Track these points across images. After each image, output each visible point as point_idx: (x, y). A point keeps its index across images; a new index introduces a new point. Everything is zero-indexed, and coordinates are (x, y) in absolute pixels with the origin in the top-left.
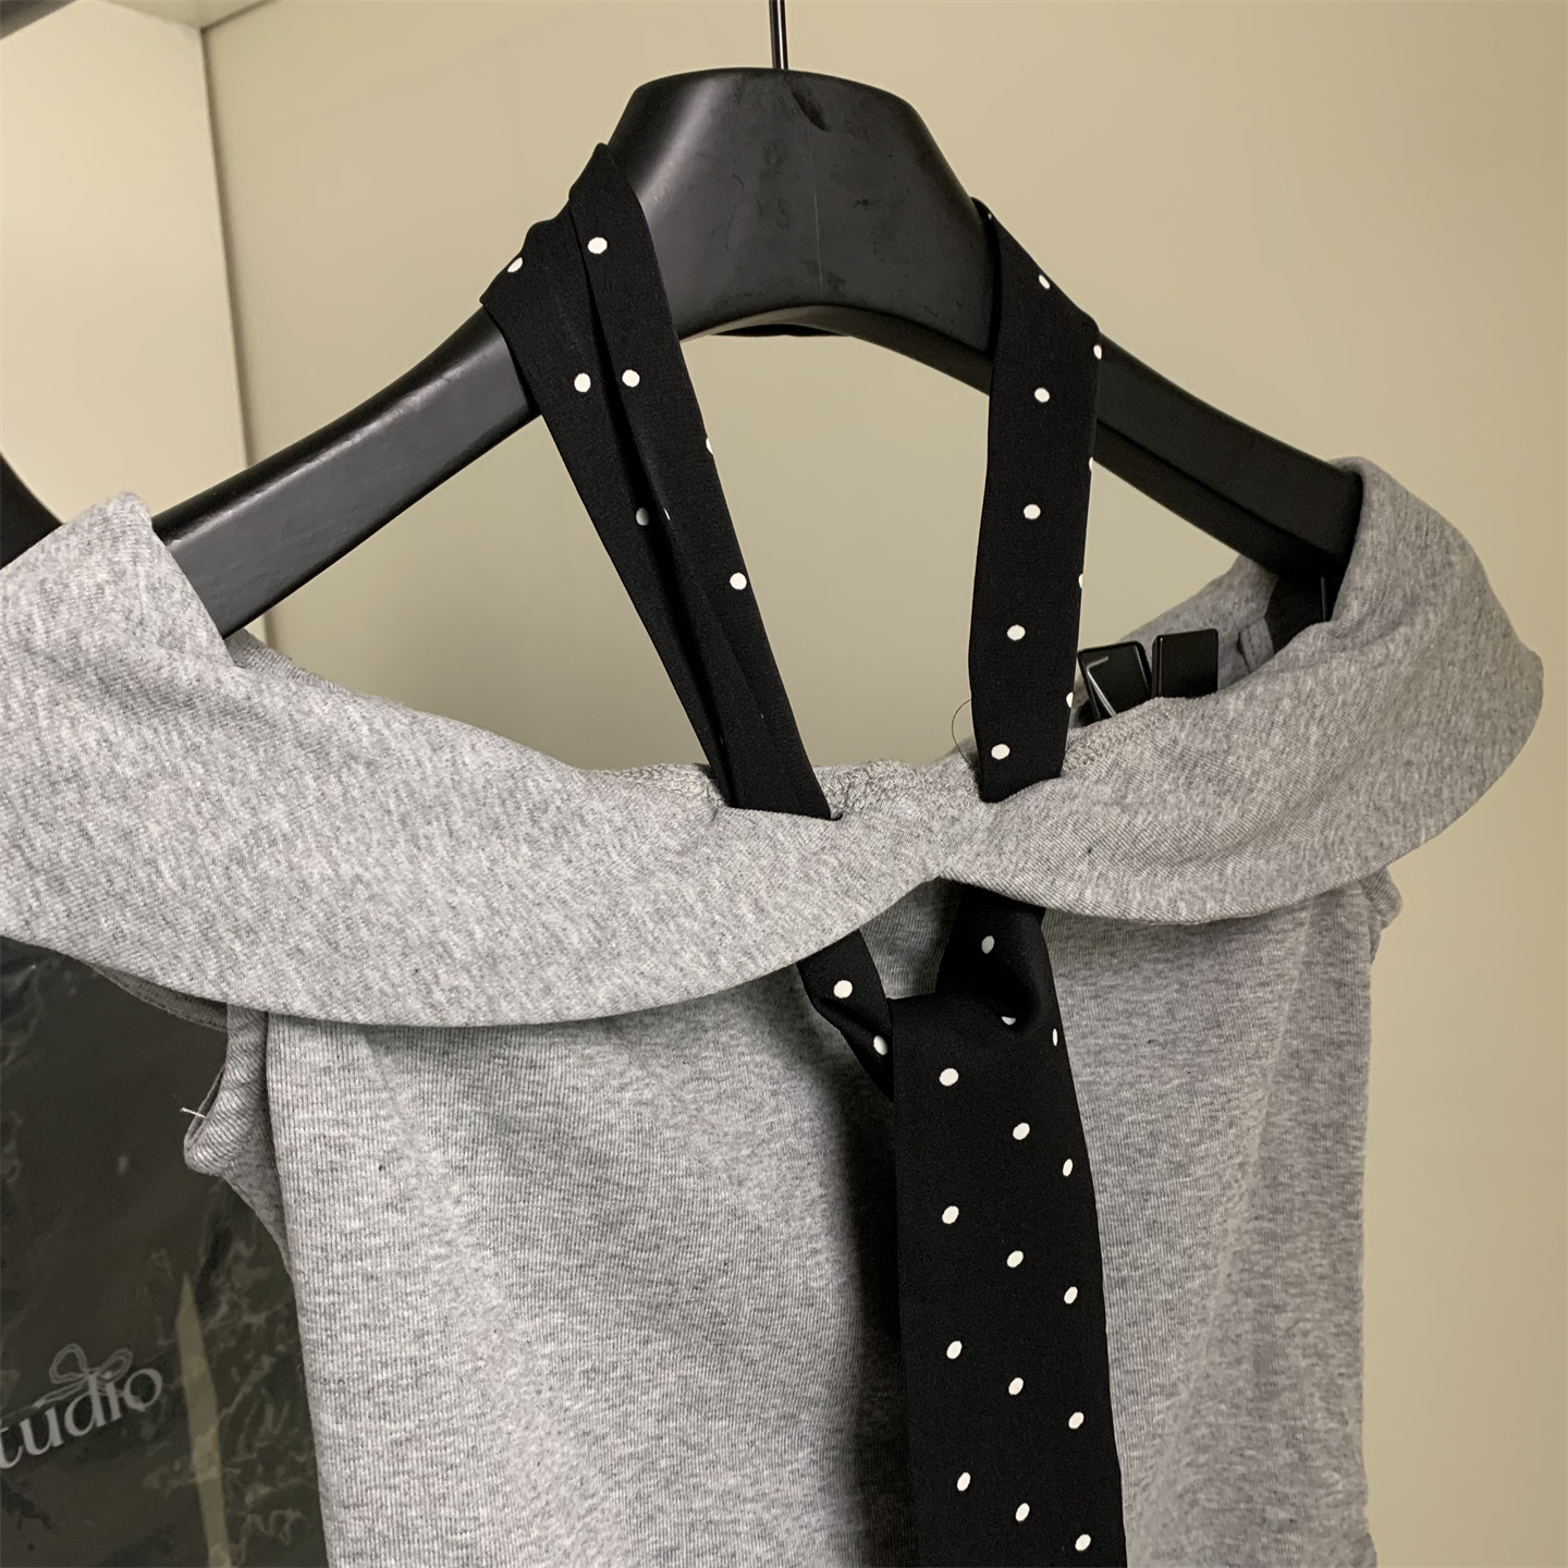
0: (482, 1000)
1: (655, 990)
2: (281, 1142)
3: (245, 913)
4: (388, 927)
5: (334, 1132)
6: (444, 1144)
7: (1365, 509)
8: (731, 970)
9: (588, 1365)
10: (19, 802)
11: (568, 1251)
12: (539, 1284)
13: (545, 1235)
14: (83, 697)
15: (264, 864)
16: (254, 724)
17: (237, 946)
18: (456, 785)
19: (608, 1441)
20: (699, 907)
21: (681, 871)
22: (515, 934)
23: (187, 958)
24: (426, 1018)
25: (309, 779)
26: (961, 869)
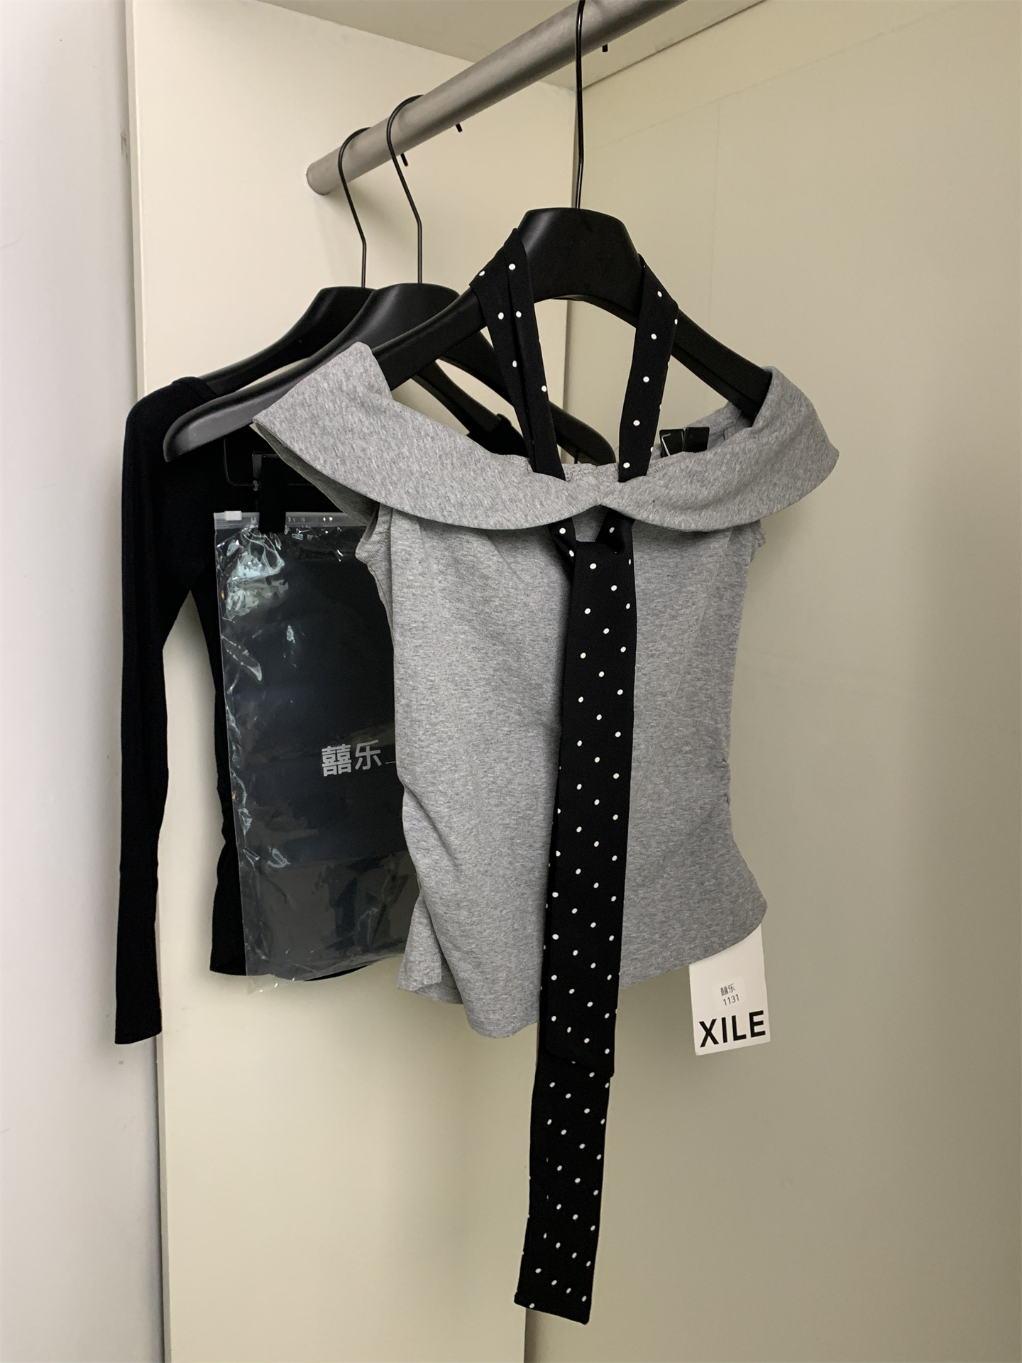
0: (457, 517)
1: (509, 524)
2: (393, 549)
3: (394, 478)
4: (433, 489)
5: (408, 549)
6: (438, 563)
7: (771, 385)
8: (531, 522)
9: (474, 646)
10: (336, 436)
11: (473, 607)
12: (462, 615)
13: (466, 600)
14: (356, 407)
15: (401, 464)
16: (401, 420)
17: (391, 488)
18: (455, 448)
19: (477, 671)
20: (523, 500)
21: (518, 488)
22: (469, 498)
23: (377, 490)
24: (441, 520)
25: (415, 440)
26: (608, 502)
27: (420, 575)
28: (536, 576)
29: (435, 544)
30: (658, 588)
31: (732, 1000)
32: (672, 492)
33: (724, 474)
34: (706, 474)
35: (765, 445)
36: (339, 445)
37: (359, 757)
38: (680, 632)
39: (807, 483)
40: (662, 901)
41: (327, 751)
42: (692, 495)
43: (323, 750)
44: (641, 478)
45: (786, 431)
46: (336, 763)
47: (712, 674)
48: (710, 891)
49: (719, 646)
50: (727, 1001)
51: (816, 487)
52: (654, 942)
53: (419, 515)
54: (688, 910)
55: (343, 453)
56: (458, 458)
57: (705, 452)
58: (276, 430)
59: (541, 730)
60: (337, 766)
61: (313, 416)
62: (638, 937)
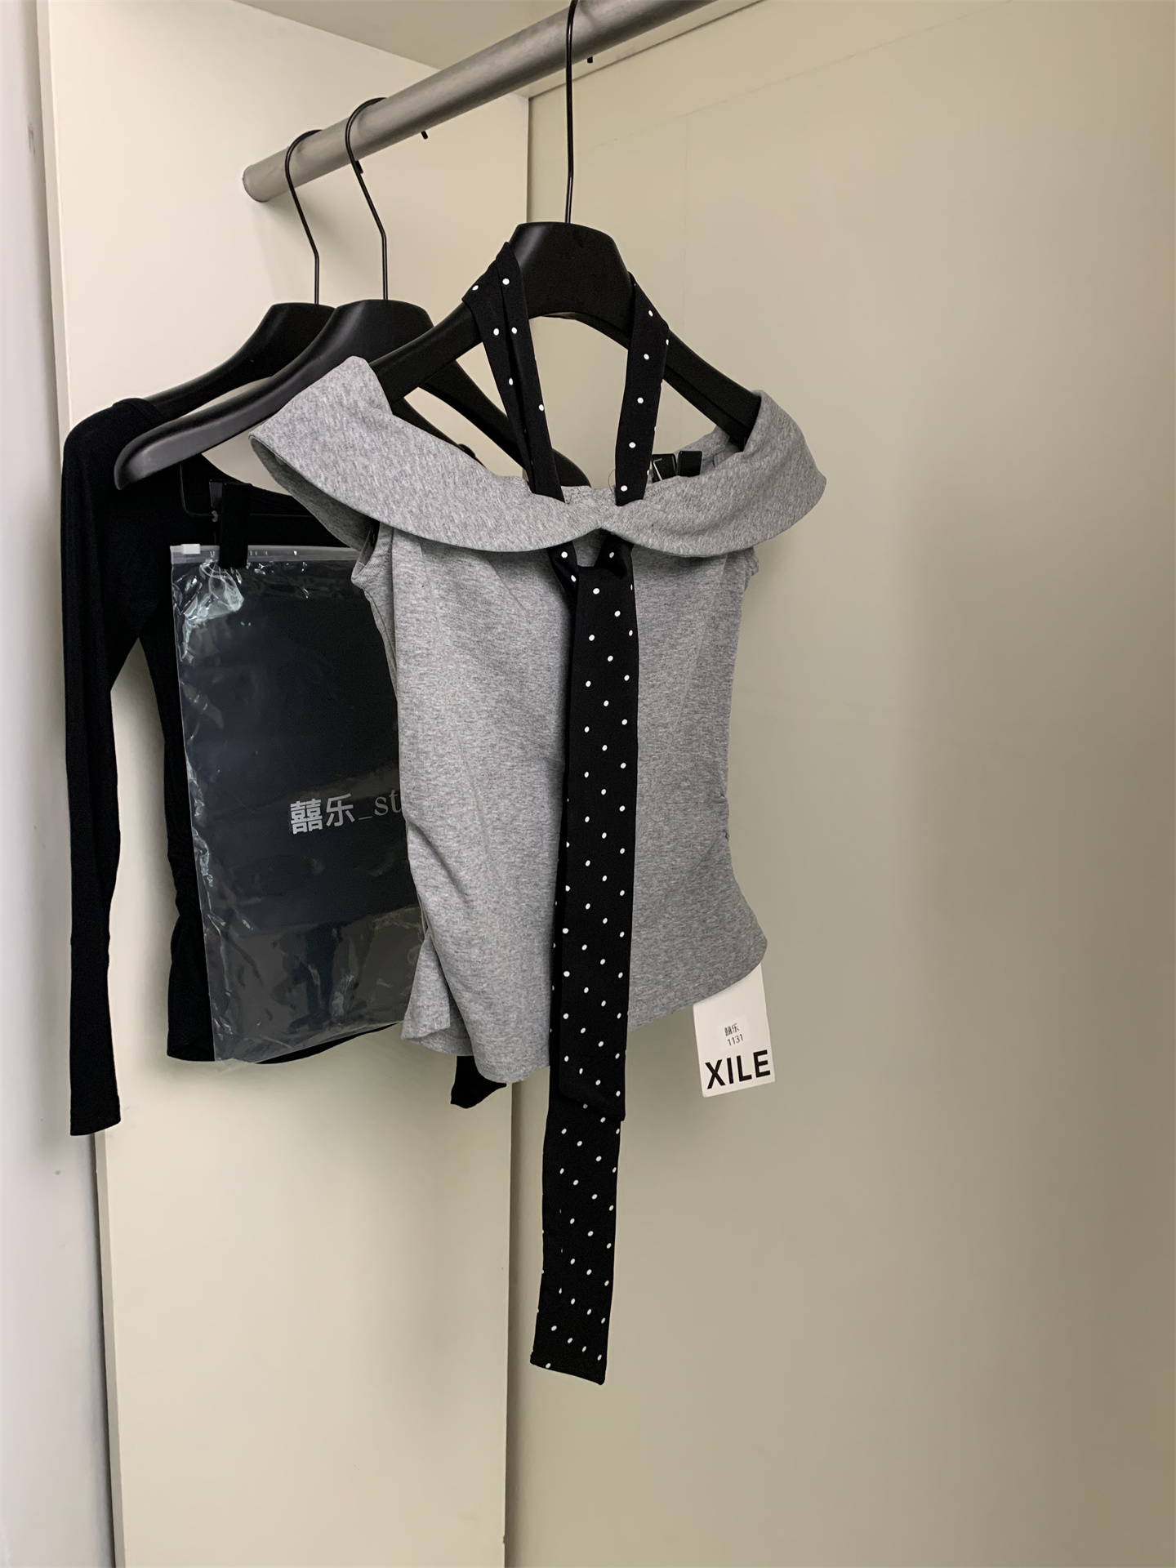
0: (462, 538)
1: (512, 546)
2: (395, 573)
3: (397, 497)
4: (437, 508)
5: (411, 572)
6: (439, 588)
7: (760, 411)
8: (535, 544)
9: (476, 676)
10: (337, 452)
11: (475, 635)
12: (464, 644)
13: (466, 626)
14: (356, 422)
15: (403, 482)
16: (403, 437)
17: (394, 507)
18: (458, 466)
19: (479, 703)
20: (526, 521)
21: (521, 509)
22: (472, 518)
23: (379, 509)
24: (445, 541)
25: (417, 458)
26: (608, 526)
27: (423, 599)
28: (536, 603)
29: (435, 568)
30: (656, 616)
31: (736, 1040)
32: (670, 516)
33: (719, 498)
34: (703, 498)
35: (758, 469)
36: (340, 462)
37: (330, 813)
38: (680, 662)
39: (798, 510)
40: (664, 942)
41: (297, 807)
42: (689, 519)
43: (292, 805)
44: (639, 502)
45: (777, 455)
46: (306, 820)
47: (709, 706)
48: (712, 929)
49: (716, 678)
50: (732, 1041)
51: (806, 513)
52: (658, 983)
53: (423, 536)
54: (691, 948)
55: (344, 470)
56: (460, 477)
57: (700, 476)
58: (275, 445)
59: (544, 765)
60: (307, 822)
61: (313, 432)
62: (642, 978)
